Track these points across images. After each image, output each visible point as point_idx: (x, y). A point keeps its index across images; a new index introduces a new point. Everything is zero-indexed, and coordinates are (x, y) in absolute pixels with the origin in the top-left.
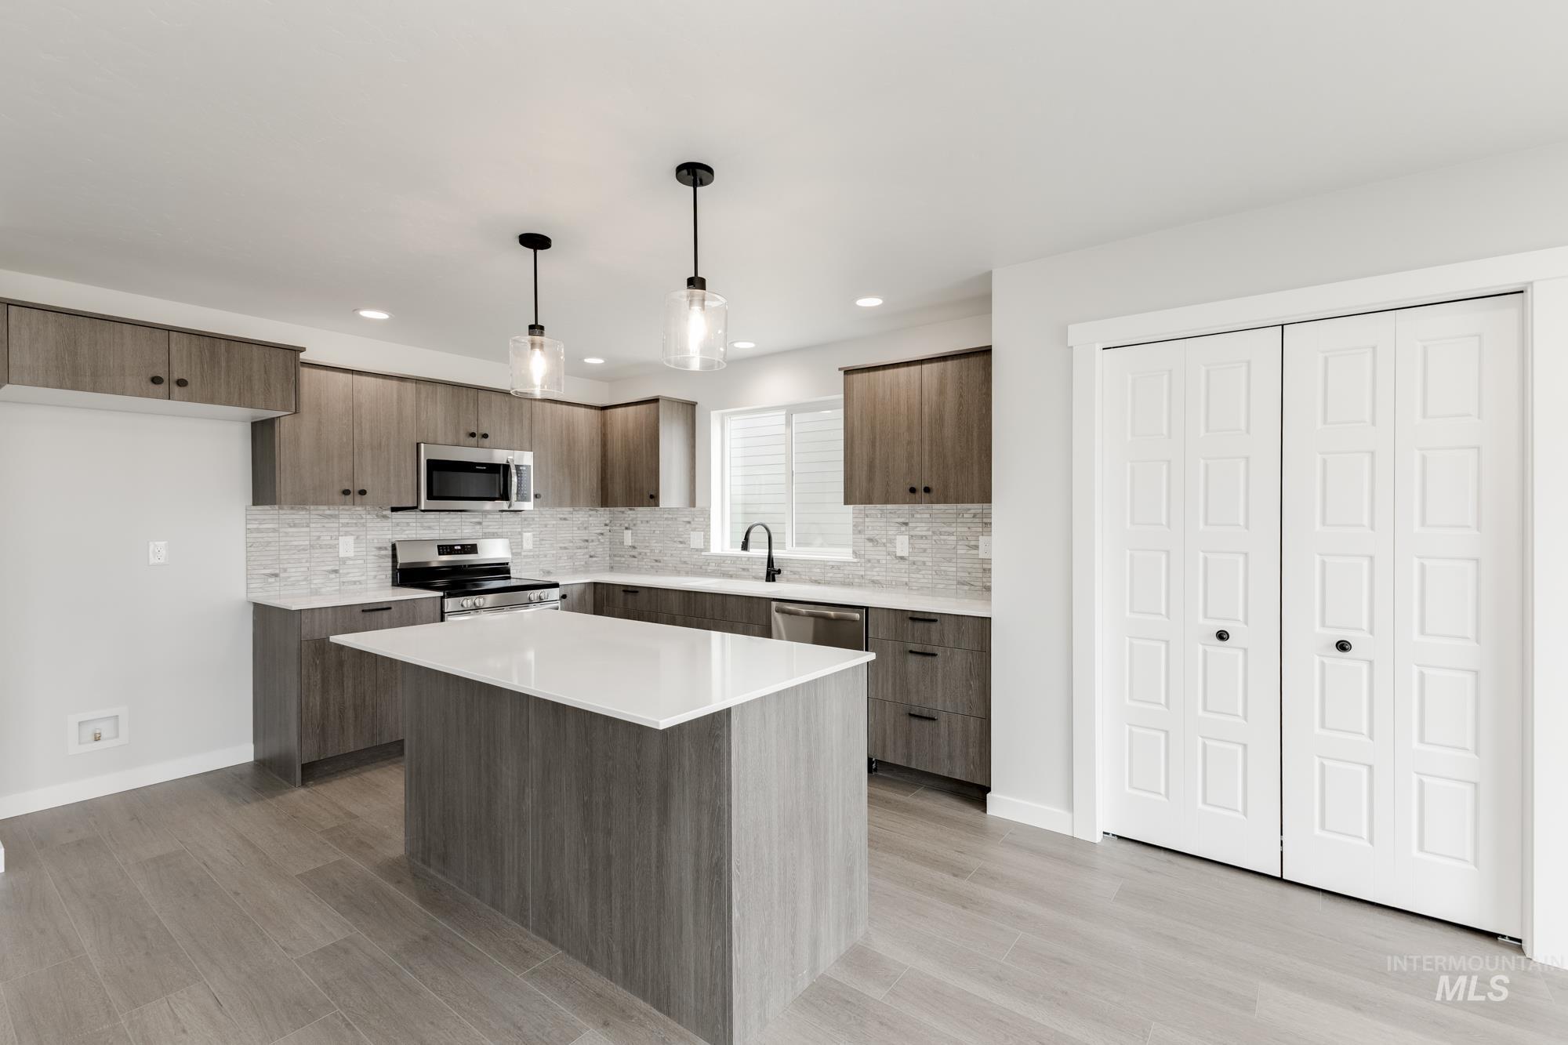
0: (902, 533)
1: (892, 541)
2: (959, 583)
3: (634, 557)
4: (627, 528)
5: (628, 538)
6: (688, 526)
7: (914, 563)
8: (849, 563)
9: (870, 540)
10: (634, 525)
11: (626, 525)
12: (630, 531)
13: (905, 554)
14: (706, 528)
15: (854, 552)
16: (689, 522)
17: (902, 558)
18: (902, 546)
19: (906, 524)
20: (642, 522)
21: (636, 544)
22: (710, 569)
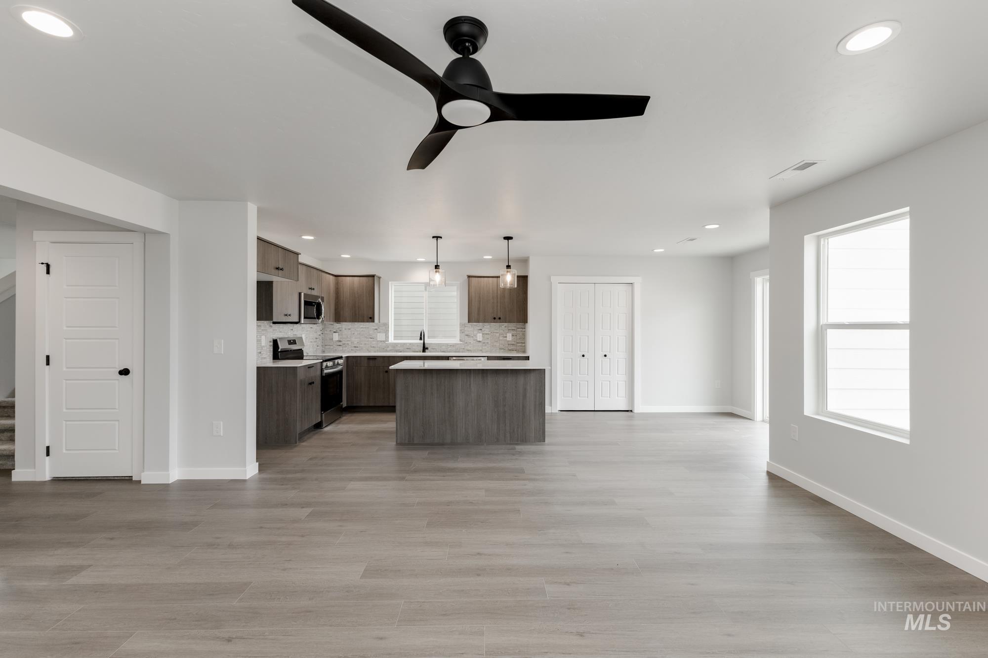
0: (480, 333)
1: (476, 336)
2: (500, 349)
3: (340, 346)
4: (335, 332)
5: (336, 337)
6: (376, 331)
7: (484, 343)
8: (458, 344)
9: (467, 335)
10: (340, 331)
11: (335, 331)
12: (337, 334)
13: (481, 340)
14: (387, 332)
15: (461, 340)
16: (376, 329)
17: (479, 341)
18: (480, 337)
19: (481, 330)
20: (345, 329)
21: (341, 340)
22: (388, 349)
